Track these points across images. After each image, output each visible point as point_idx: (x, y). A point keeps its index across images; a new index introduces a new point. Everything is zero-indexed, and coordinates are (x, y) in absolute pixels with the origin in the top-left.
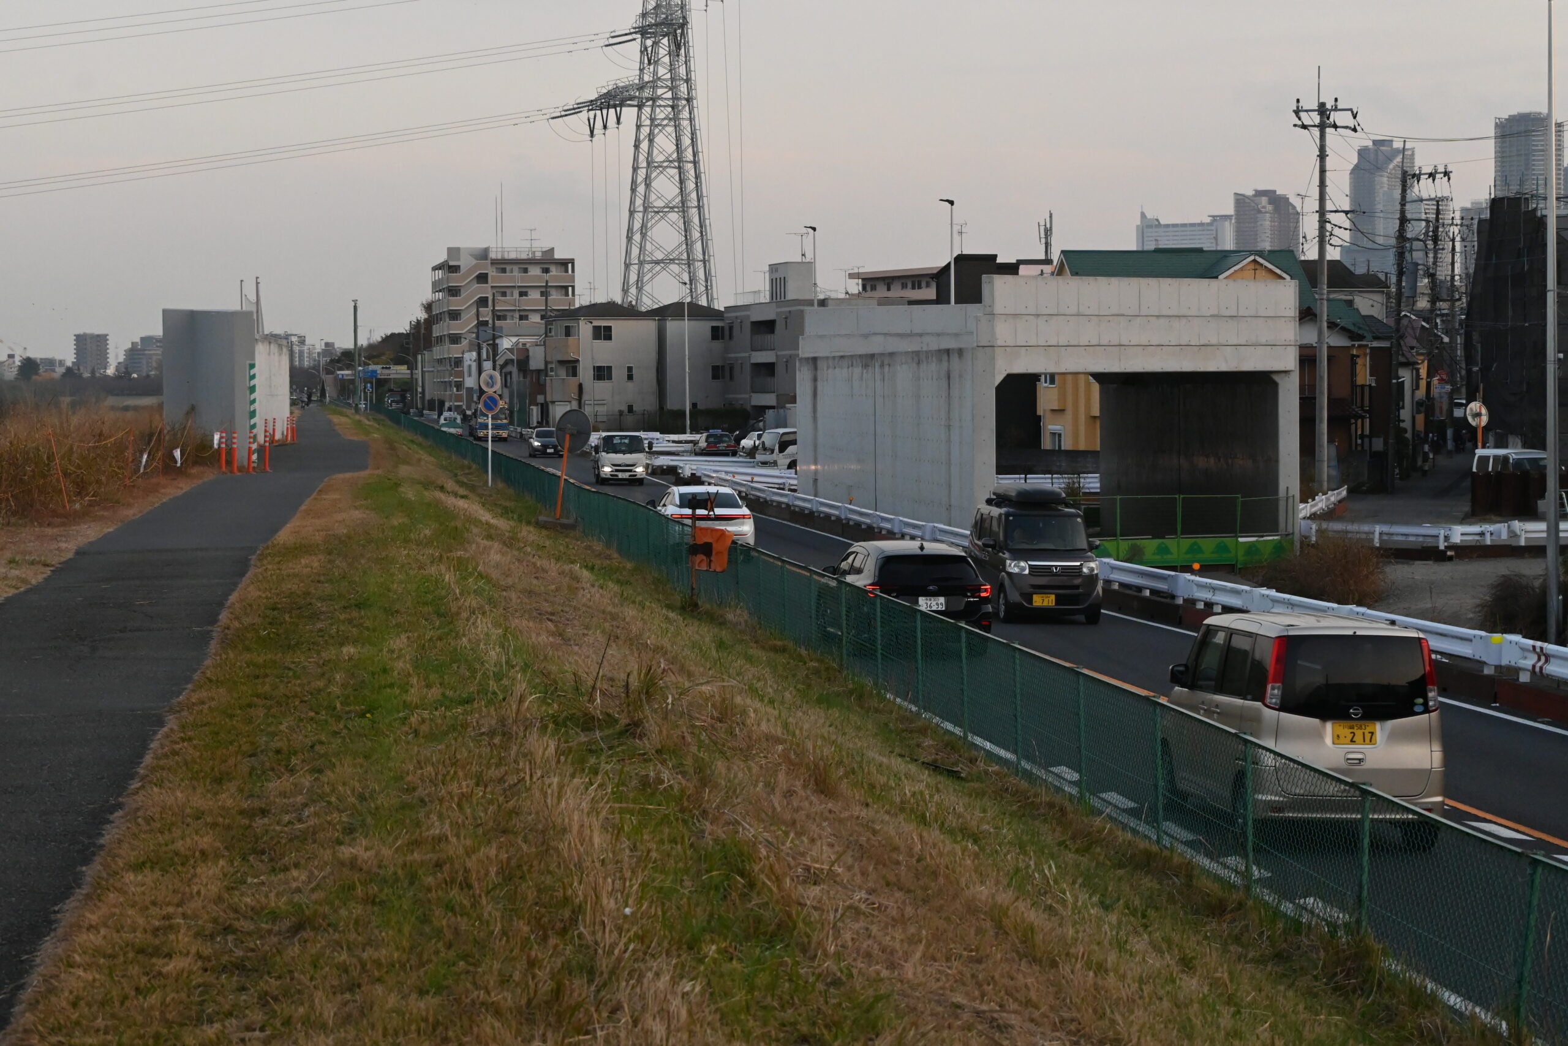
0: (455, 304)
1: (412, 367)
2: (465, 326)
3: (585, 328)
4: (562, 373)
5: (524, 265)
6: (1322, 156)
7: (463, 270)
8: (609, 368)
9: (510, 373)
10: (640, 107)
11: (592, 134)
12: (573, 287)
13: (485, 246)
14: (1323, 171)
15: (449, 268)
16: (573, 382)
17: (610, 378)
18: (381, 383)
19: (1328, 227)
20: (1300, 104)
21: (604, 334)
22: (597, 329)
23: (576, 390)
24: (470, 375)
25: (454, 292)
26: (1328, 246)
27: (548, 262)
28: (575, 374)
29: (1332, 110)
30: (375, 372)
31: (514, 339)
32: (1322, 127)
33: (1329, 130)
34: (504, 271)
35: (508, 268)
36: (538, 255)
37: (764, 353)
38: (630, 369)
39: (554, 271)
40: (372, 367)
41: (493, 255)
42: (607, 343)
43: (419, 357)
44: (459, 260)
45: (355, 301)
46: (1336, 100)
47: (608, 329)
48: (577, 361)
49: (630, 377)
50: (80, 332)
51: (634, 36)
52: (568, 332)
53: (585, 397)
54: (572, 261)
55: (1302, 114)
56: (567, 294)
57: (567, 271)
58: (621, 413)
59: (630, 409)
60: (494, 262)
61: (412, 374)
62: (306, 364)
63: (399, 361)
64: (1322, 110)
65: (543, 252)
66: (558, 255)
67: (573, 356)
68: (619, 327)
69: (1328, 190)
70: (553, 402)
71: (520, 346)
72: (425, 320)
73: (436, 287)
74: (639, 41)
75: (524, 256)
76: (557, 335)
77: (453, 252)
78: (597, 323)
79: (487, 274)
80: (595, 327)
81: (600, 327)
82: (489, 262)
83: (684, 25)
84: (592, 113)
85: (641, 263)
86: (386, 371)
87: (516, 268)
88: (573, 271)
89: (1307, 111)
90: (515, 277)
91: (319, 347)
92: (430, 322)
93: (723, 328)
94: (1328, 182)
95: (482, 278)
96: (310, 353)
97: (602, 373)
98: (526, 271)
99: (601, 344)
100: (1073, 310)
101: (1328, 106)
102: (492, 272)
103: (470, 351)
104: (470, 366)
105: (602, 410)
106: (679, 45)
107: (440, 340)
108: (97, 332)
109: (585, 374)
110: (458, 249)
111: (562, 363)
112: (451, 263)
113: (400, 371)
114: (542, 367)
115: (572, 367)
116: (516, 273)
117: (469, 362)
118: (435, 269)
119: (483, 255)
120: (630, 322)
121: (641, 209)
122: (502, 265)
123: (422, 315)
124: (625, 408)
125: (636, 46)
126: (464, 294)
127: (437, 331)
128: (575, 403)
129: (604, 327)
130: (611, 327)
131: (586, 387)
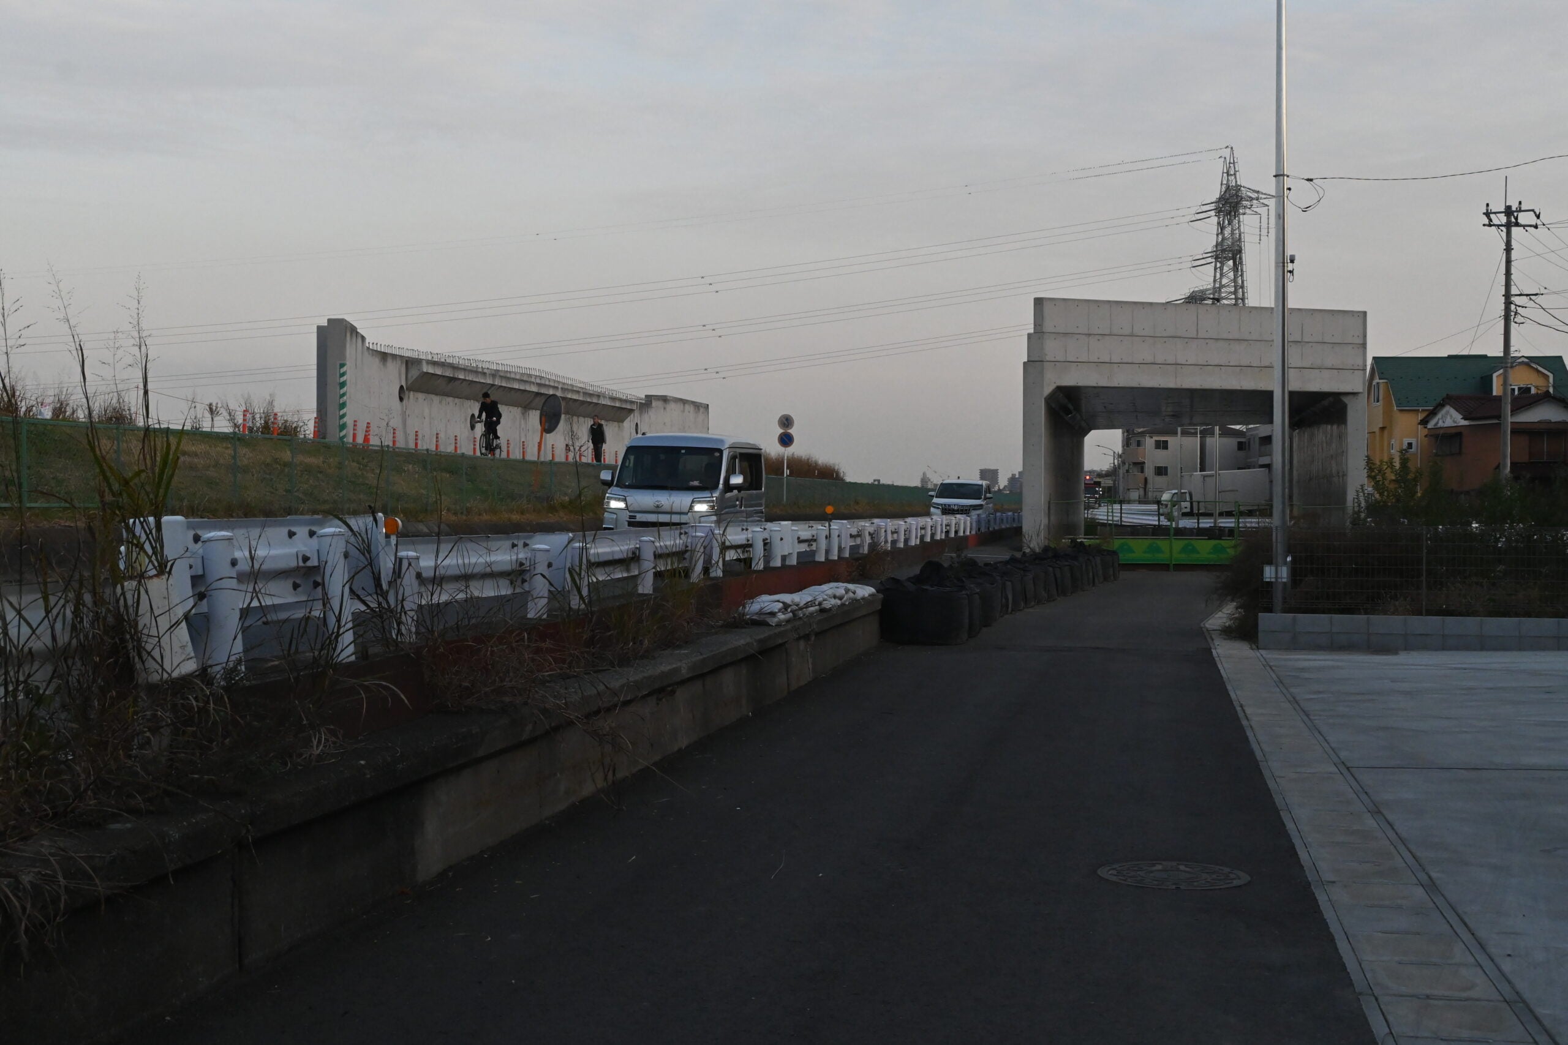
3: (1150, 442)
4: (1135, 470)
6: (1508, 249)
8: (1166, 468)
14: (1508, 262)
16: (1141, 476)
17: (1166, 474)
19: (1513, 307)
20: (1490, 208)
21: (1163, 445)
22: (1158, 442)
23: (1143, 481)
26: (1513, 323)
28: (1142, 471)
29: (1517, 211)
32: (1508, 226)
33: (1514, 230)
37: (1265, 458)
42: (1165, 451)
46: (1520, 203)
47: (1166, 442)
48: (1144, 463)
50: (983, 467)
51: (1209, 260)
52: (1139, 444)
53: (1149, 486)
55: (1492, 216)
64: (1508, 211)
67: (1141, 459)
68: (1173, 441)
69: (1513, 277)
70: (1129, 490)
74: (1213, 264)
76: (1132, 446)
78: (1158, 438)
80: (1156, 441)
83: (1240, 251)
89: (1495, 213)
93: (1245, 442)
94: (1513, 270)
97: (1161, 471)
99: (1161, 452)
100: (1127, 331)
101: (1514, 209)
106: (1237, 267)
108: (993, 467)
109: (1149, 471)
111: (1135, 464)
115: (1140, 466)
125: (1211, 267)
128: (1142, 491)
129: (1163, 441)
130: (1167, 441)
131: (1150, 480)
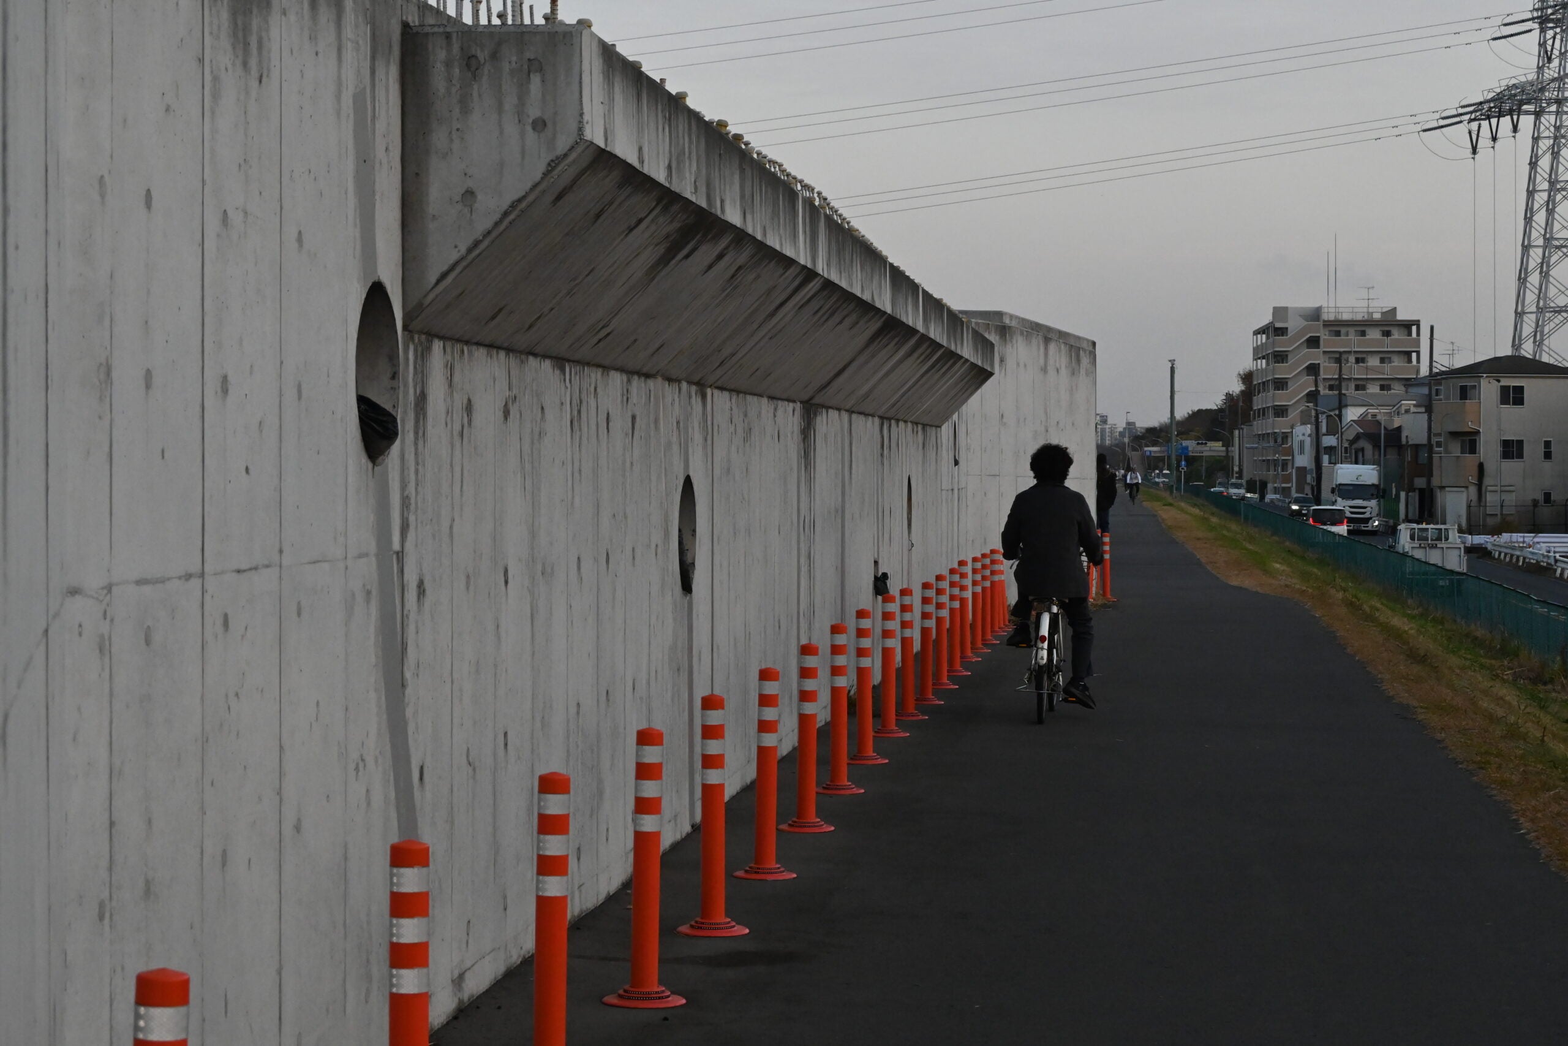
0: (1282, 371)
1: (1228, 444)
2: (1293, 396)
3: (1489, 389)
4: (1455, 448)
5: (1361, 326)
7: (1290, 333)
8: (1520, 443)
9: (1363, 450)
10: (1538, 114)
11: (1474, 150)
12: (1418, 353)
13: (1317, 305)
15: (1274, 331)
16: (1470, 460)
17: (1520, 456)
18: (1191, 460)
21: (1514, 397)
22: (1505, 390)
23: (1475, 472)
24: (1302, 452)
25: (1280, 357)
27: (1389, 323)
28: (1473, 450)
30: (1187, 448)
31: (1362, 410)
34: (1338, 334)
35: (1343, 330)
36: (1377, 316)
38: (1548, 444)
39: (1396, 334)
40: (1185, 443)
41: (1325, 317)
42: (1517, 409)
43: (1236, 432)
44: (1286, 321)
45: (1172, 362)
47: (1519, 390)
48: (1478, 432)
49: (1548, 455)
51: (1529, 25)
52: (1464, 393)
53: (1487, 481)
54: (1417, 323)
56: (1410, 361)
57: (1410, 334)
58: (1535, 503)
59: (1547, 497)
60: (1327, 324)
61: (1227, 451)
62: (1108, 442)
63: (1214, 437)
65: (1383, 313)
66: (1401, 316)
67: (1471, 426)
68: (1532, 386)
70: (1442, 488)
71: (1370, 417)
72: (1242, 392)
73: (1258, 353)
74: (1537, 31)
75: (1359, 317)
76: (1447, 398)
77: (1280, 312)
78: (1505, 382)
79: (1319, 337)
80: (1502, 387)
81: (1509, 387)
82: (1321, 323)
84: (1474, 126)
85: (1540, 310)
86: (1200, 448)
87: (1352, 330)
88: (1418, 334)
90: (1351, 341)
91: (1121, 425)
92: (1248, 394)
95: (1313, 342)
96: (1112, 432)
97: (1511, 449)
98: (1363, 334)
99: (1509, 410)
102: (1324, 335)
103: (1303, 423)
104: (1302, 443)
105: (1510, 499)
107: (1263, 412)
109: (1489, 449)
110: (1286, 309)
111: (1454, 435)
112: (1278, 325)
113: (1216, 447)
114: (1423, 440)
115: (1469, 441)
116: (1352, 336)
117: (1301, 438)
118: (1257, 333)
119: (1315, 315)
120: (1549, 382)
121: (1541, 242)
122: (1337, 327)
123: (1237, 387)
124: (1540, 497)
126: (1291, 360)
127: (1258, 403)
128: (1473, 490)
129: (1514, 387)
130: (1523, 387)
131: (1489, 468)
